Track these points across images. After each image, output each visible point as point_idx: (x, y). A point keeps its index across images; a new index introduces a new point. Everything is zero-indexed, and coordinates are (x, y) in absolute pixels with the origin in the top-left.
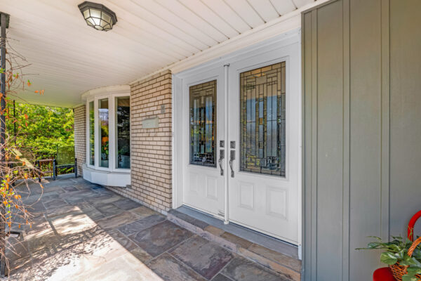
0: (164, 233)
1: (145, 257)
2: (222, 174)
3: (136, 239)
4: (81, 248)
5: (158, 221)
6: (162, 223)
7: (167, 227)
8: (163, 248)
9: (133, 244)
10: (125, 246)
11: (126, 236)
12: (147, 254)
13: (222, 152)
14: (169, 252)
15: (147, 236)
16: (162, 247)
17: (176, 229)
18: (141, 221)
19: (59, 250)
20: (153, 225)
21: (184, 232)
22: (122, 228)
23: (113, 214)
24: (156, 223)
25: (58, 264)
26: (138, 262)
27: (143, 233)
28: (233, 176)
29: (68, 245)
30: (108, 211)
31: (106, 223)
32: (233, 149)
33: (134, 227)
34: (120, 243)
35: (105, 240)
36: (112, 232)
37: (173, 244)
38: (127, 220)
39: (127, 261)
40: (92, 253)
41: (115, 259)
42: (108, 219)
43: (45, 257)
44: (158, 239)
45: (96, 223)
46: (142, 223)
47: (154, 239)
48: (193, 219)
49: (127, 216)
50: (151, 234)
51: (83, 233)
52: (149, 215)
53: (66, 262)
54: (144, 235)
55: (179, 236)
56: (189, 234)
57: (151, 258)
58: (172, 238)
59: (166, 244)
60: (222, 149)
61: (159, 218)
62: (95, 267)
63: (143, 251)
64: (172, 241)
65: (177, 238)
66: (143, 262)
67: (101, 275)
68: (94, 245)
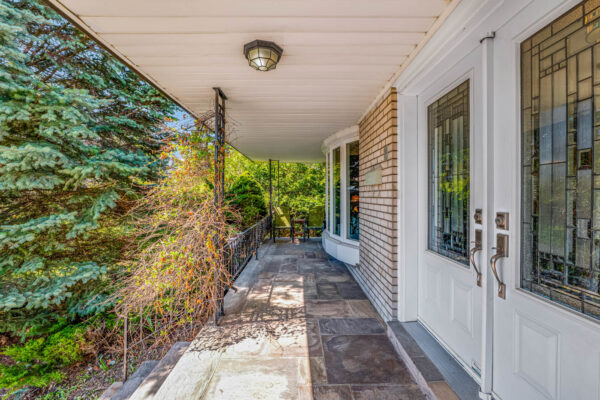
0: (367, 354)
1: (320, 376)
2: (479, 283)
3: (328, 343)
4: (274, 327)
5: (372, 331)
6: (376, 337)
7: (377, 347)
8: (349, 377)
9: (320, 348)
10: (309, 347)
11: (320, 334)
12: (325, 373)
13: (479, 234)
14: (354, 388)
15: (342, 347)
16: (350, 374)
17: (389, 356)
18: (350, 321)
19: (259, 319)
20: (362, 333)
21: (397, 369)
22: (323, 321)
23: (327, 297)
24: (367, 333)
25: (249, 333)
26: (308, 376)
27: (340, 340)
28: (502, 294)
29: (267, 318)
30: (325, 292)
31: (313, 307)
32: (503, 232)
33: (336, 325)
34: (309, 340)
35: (299, 328)
36: (311, 321)
37: (367, 379)
38: (335, 313)
39: (298, 368)
40: (278, 337)
41: (290, 358)
42: (319, 303)
43: (247, 322)
44: (352, 358)
45: (305, 303)
46: (350, 324)
47: (348, 355)
48: (422, 352)
49: (340, 306)
50: (351, 346)
51: (287, 310)
52: (367, 316)
53: (254, 335)
54: (340, 343)
55: (386, 371)
56: (404, 375)
57: (325, 382)
58: (372, 369)
59: (357, 373)
60: (479, 227)
61: (375, 327)
62: (269, 355)
63: (323, 366)
64: (370, 372)
65: (380, 373)
66: (313, 381)
67: (268, 368)
68: (285, 328)
